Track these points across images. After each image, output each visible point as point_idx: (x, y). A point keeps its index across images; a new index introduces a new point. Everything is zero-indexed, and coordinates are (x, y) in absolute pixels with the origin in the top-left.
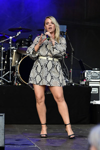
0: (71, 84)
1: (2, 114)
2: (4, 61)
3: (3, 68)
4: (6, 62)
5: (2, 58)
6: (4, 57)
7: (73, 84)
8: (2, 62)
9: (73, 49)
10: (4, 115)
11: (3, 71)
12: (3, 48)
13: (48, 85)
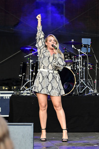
0: (96, 94)
1: (31, 124)
2: (32, 73)
3: (32, 79)
4: (34, 74)
5: (31, 70)
6: (32, 69)
7: (98, 94)
8: (31, 74)
9: (97, 60)
10: (32, 124)
11: (31, 82)
12: (31, 61)
13: (49, 94)
